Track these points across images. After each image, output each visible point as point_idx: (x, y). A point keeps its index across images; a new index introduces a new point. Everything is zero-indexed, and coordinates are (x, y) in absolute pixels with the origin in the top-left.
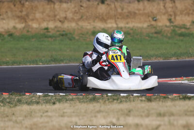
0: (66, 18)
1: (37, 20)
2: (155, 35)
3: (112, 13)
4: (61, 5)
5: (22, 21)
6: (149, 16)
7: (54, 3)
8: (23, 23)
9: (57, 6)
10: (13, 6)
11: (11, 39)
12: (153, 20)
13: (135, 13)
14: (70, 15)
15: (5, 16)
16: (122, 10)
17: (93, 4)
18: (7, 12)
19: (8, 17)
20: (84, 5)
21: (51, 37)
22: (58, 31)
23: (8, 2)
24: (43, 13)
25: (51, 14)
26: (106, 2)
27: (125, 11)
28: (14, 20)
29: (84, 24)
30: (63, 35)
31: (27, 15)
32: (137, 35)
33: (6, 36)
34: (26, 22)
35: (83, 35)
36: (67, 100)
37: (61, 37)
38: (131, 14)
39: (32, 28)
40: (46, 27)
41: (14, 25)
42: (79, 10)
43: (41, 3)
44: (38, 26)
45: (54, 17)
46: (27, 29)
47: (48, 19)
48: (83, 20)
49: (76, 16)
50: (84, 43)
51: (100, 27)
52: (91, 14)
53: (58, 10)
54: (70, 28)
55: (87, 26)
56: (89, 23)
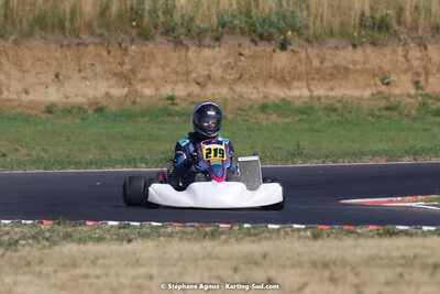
0: (209, 77)
1: (153, 80)
2: (386, 113)
3: (302, 68)
4: (199, 52)
5: (124, 82)
6: (374, 76)
7: (187, 49)
8: (124, 87)
9: (191, 54)
10: (104, 53)
11: (101, 119)
12: (383, 84)
13: (347, 69)
14: (217, 72)
15: (89, 72)
16: (322, 63)
17: (264, 51)
18: (93, 65)
19: (96, 75)
20: (246, 52)
21: (178, 114)
22: (193, 103)
23: (95, 44)
24: (163, 67)
25: (182, 68)
26: (289, 48)
27: (327, 64)
28: (108, 79)
29: (245, 90)
31: (133, 71)
32: (350, 112)
33: (90, 112)
34: (131, 84)
35: (243, 110)
36: (159, 236)
38: (339, 71)
39: (142, 97)
40: (171, 94)
41: (107, 90)
42: (236, 63)
43: (160, 48)
44: (154, 92)
45: (186, 75)
46: (132, 98)
47: (174, 79)
48: (244, 82)
49: (230, 75)
50: (244, 127)
51: (277, 96)
52: (260, 69)
53: (194, 61)
54: (217, 96)
55: (252, 93)
56: (255, 88)
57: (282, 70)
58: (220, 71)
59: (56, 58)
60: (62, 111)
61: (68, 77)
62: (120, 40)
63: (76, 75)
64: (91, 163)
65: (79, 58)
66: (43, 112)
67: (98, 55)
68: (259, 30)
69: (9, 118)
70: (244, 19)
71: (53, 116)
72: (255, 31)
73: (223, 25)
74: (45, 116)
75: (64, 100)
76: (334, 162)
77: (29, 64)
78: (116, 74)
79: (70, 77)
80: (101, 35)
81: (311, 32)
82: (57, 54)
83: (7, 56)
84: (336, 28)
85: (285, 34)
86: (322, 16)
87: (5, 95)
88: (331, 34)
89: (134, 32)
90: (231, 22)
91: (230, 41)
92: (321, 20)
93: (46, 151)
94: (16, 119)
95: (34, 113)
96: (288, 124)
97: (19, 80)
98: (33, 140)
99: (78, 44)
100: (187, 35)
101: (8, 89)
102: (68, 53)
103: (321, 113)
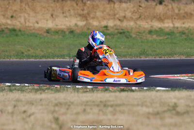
0: (125, 17)
1: (97, 18)
3: (170, 13)
4: (120, 5)
5: (84, 19)
7: (114, 3)
8: (84, 21)
9: (117, 6)
10: (75, 5)
11: (72, 36)
13: (191, 14)
14: (128, 14)
15: (68, 14)
16: (179, 11)
17: (151, 5)
18: (69, 10)
19: (71, 15)
20: (143, 5)
21: (109, 34)
22: (116, 29)
23: (71, 0)
24: (103, 12)
25: (111, 13)
26: (164, 3)
27: (182, 11)
28: (76, 17)
29: (142, 23)
30: (121, 33)
31: (88, 14)
32: (192, 34)
33: (67, 33)
34: (87, 19)
35: (140, 33)
37: (119, 35)
38: (187, 15)
39: (93, 26)
40: (106, 25)
42: (138, 10)
43: (101, 3)
44: (98, 24)
45: (114, 16)
46: (88, 27)
47: (108, 18)
48: (141, 19)
49: (135, 16)
50: (140, 41)
51: (157, 27)
52: (150, 14)
53: (118, 9)
54: (128, 26)
55: (145, 25)
56: (147, 22)
57: (160, 14)
58: (130, 14)
59: (52, 7)
60: (54, 32)
61: (57, 16)
63: (61, 15)
64: (43, 57)
65: (63, 7)
66: (45, 32)
67: (72, 6)
69: (28, 35)
71: (50, 34)
74: (45, 34)
75: (55, 27)
76: (160, 58)
77: (39, 9)
79: (58, 16)
83: (29, 6)
87: (27, 25)
93: (42, 51)
94: (31, 36)
95: (40, 33)
96: (161, 40)
97: (34, 17)
98: (38, 46)
101: (29, 21)
102: (57, 4)
103: (177, 35)
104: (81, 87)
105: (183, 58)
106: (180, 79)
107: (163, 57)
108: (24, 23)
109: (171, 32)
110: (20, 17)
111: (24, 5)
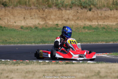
0: (68, 19)
1: (52, 19)
3: (96, 16)
4: (65, 12)
5: (44, 20)
7: (62, 10)
8: (43, 21)
9: (63, 12)
10: (38, 11)
11: (36, 30)
13: (109, 17)
14: (71, 17)
15: (33, 17)
16: (101, 15)
17: (84, 11)
18: (35, 15)
19: (35, 18)
20: (79, 11)
21: (59, 29)
23: (35, 9)
24: (55, 15)
25: (60, 16)
26: (92, 10)
27: (103, 15)
28: (39, 19)
29: (79, 22)
31: (46, 17)
32: (109, 29)
33: (33, 28)
34: (45, 20)
35: (78, 28)
38: (106, 17)
39: (49, 24)
40: (57, 23)
41: (39, 22)
42: (76, 14)
43: (54, 10)
44: (52, 23)
45: (61, 18)
46: (46, 25)
47: (58, 19)
48: (79, 20)
49: (74, 18)
50: (78, 33)
51: (88, 24)
52: (83, 16)
53: (64, 14)
54: (71, 24)
55: (81, 23)
56: (82, 22)
57: (90, 17)
59: (24, 13)
60: (25, 28)
62: (42, 8)
63: (30, 18)
65: (31, 13)
66: (20, 28)
67: (36, 12)
68: (83, 5)
69: (9, 30)
70: (79, 2)
71: (23, 29)
72: (82, 5)
73: (73, 4)
74: (20, 29)
75: (26, 25)
76: (90, 43)
77: (16, 14)
78: (41, 18)
79: (28, 18)
80: (37, 6)
81: (98, 6)
82: (24, 12)
83: (10, 12)
84: (106, 5)
85: (90, 6)
86: (102, 1)
87: (9, 24)
88: (104, 6)
89: (47, 6)
90: (75, 3)
91: (75, 8)
92: (101, 2)
93: (18, 40)
94: (11, 30)
95: (17, 28)
96: (90, 32)
97: (13, 19)
98: (15, 36)
99: (31, 9)
100: (62, 6)
101: (10, 22)
102: (27, 11)
103: (101, 29)
104: (42, 61)
105: (104, 43)
106: (102, 56)
107: (92, 43)
108: (7, 23)
109: (97, 28)
110: (5, 19)
111: (7, 12)
